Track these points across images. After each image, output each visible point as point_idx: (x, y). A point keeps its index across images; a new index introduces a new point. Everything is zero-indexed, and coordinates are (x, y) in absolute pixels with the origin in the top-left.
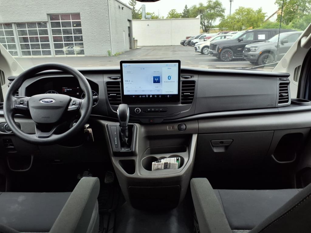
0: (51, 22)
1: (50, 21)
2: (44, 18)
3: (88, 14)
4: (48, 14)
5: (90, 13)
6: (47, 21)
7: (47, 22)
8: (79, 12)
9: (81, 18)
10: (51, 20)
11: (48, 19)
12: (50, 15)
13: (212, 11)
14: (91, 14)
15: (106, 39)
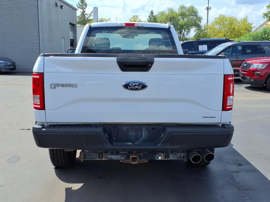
15: (33, 47)
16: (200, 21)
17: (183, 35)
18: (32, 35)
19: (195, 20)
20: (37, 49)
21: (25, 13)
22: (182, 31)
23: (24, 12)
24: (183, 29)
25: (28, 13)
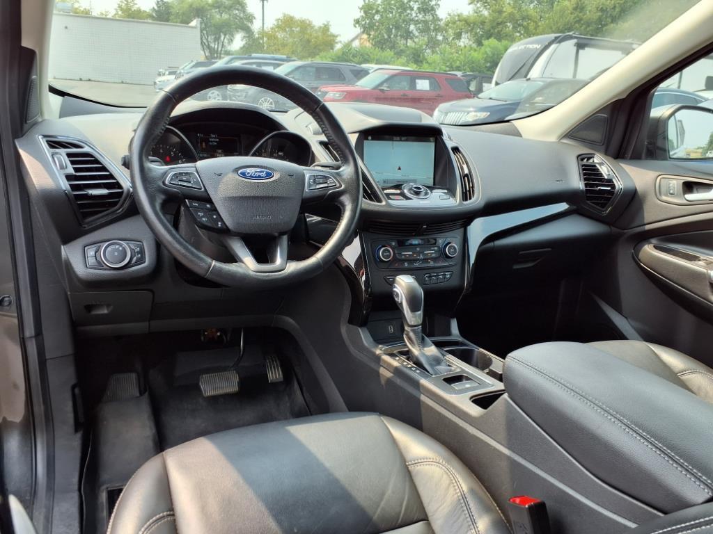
13: (225, 16)
16: (252, 22)
17: (223, 45)
19: (241, 18)
22: (220, 37)
24: (222, 34)
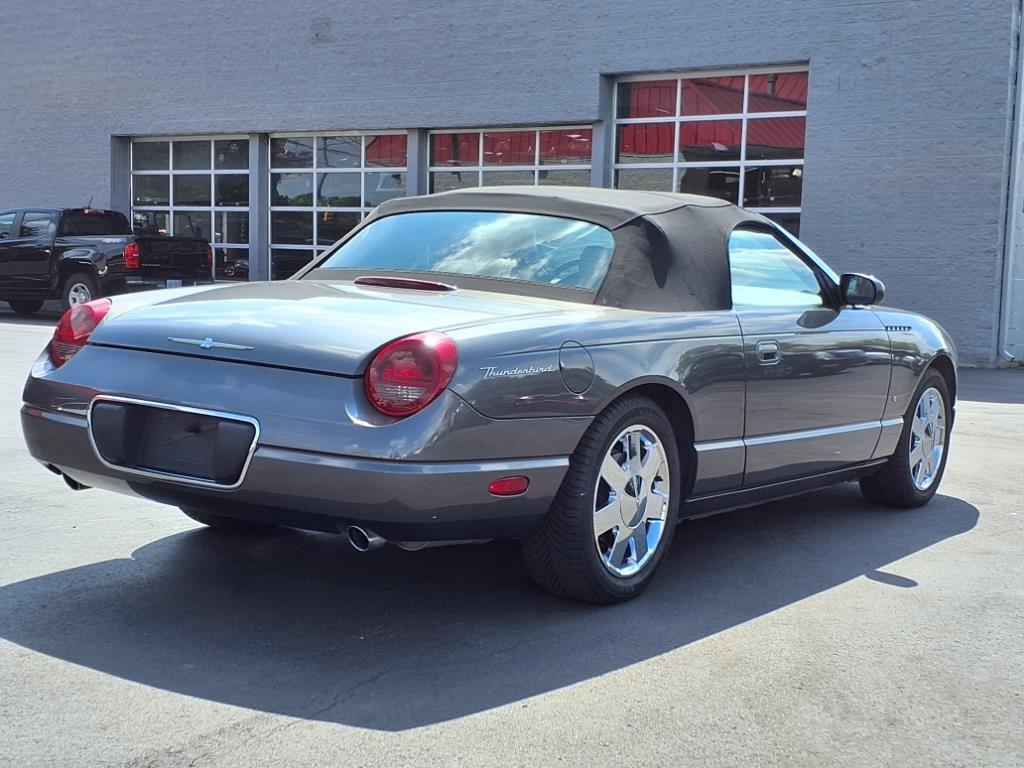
0: (619, 126)
1: (616, 121)
2: (583, 100)
3: (865, 65)
4: (609, 78)
5: (883, 59)
6: (596, 118)
7: (599, 122)
8: (805, 58)
9: (813, 94)
10: (621, 115)
11: (605, 106)
12: (619, 84)
14: (885, 65)
15: (972, 240)
18: (972, 181)
20: (988, 252)
21: (949, 70)
23: (947, 67)
25: (965, 69)
